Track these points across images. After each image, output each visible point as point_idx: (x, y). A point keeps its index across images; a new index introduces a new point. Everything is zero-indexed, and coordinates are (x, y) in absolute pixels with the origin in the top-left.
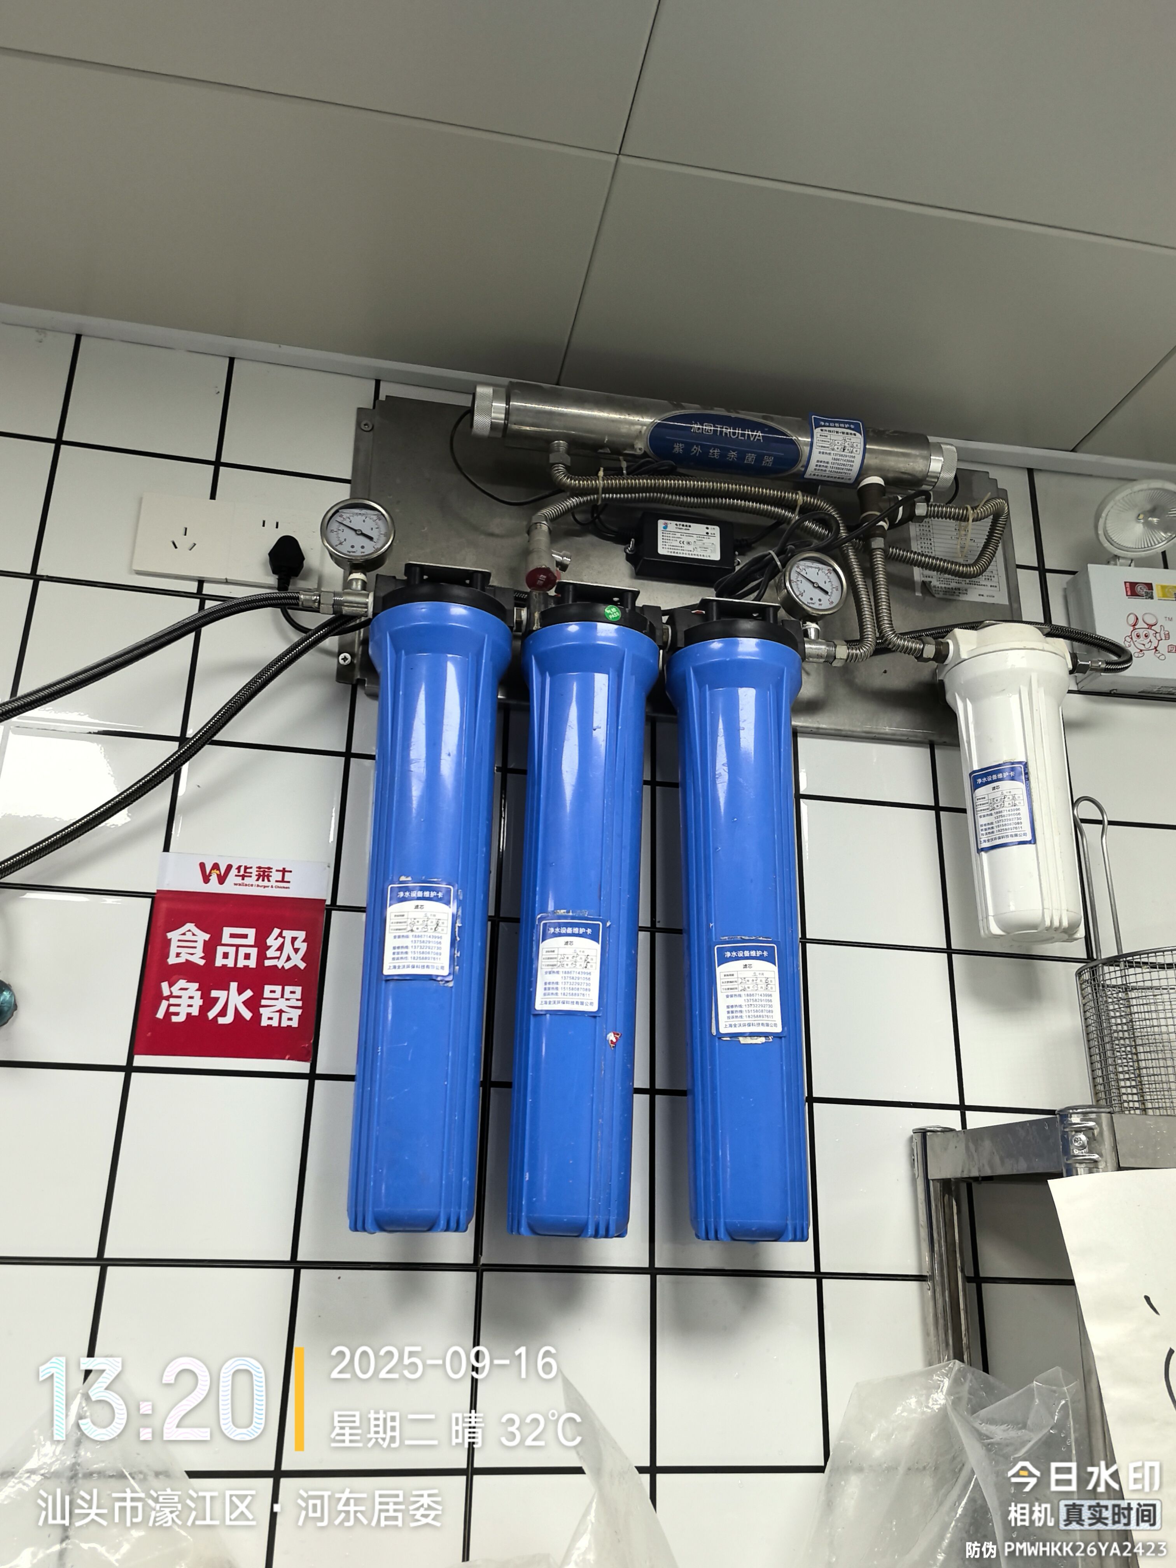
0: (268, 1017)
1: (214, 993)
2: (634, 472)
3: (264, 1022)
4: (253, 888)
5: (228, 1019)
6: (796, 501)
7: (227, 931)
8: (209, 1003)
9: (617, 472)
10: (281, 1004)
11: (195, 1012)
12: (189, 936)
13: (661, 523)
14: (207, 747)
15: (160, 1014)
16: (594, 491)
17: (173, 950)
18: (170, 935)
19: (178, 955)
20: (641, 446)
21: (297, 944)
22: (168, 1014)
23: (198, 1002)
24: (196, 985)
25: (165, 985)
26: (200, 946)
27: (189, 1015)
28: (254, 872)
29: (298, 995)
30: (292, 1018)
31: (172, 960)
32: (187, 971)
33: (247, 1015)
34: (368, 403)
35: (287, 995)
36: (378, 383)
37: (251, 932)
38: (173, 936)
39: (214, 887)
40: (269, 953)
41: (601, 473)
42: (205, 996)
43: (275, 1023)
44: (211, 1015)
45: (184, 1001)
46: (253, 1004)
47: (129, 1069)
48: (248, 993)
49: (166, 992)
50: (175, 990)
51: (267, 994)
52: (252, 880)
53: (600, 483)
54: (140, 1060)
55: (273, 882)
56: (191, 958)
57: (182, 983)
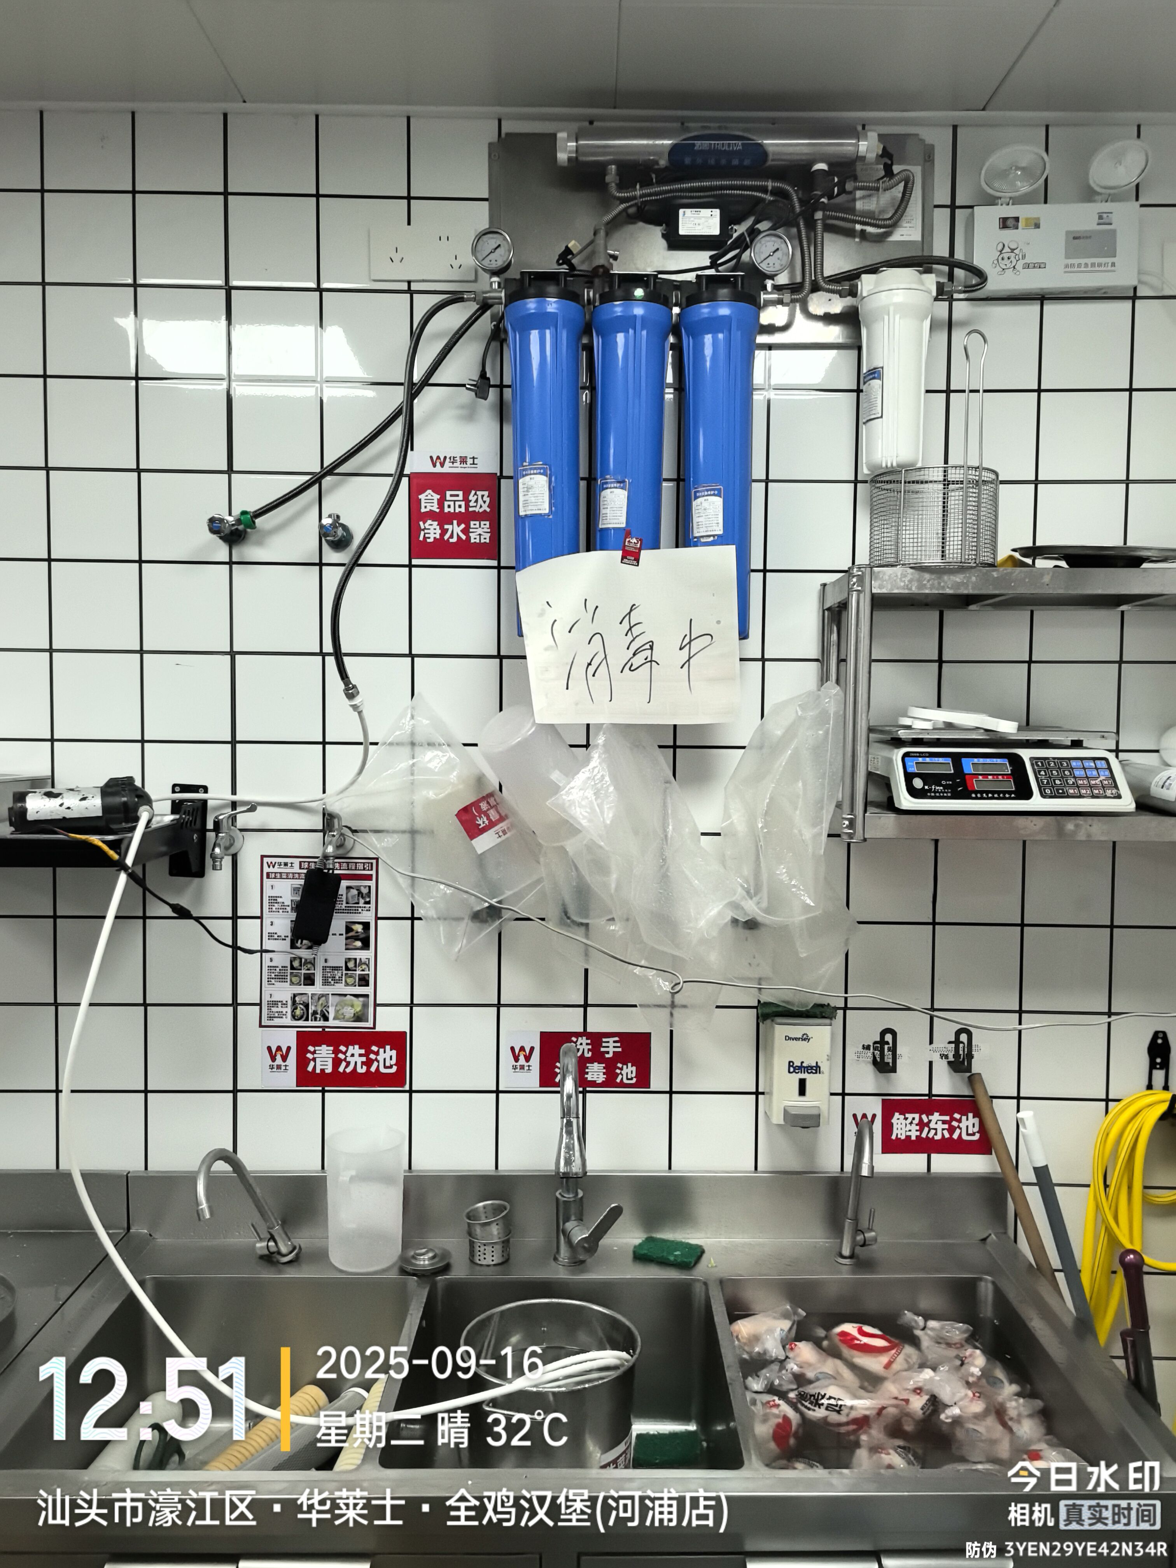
0: (474, 538)
1: (446, 527)
2: (660, 182)
3: (473, 541)
4: (459, 469)
5: (454, 540)
6: (767, 186)
7: (448, 493)
8: (444, 532)
9: (649, 184)
10: (480, 531)
11: (438, 536)
12: (429, 497)
13: (681, 211)
14: (426, 388)
15: (421, 538)
16: (635, 198)
17: (423, 505)
18: (420, 497)
19: (426, 507)
20: (663, 163)
21: (485, 498)
22: (425, 538)
23: (438, 531)
24: (436, 523)
25: (421, 523)
26: (436, 502)
27: (435, 538)
28: (458, 459)
29: (488, 526)
30: (486, 538)
31: (423, 510)
32: (431, 515)
33: (464, 537)
34: (495, 138)
35: (482, 526)
36: (500, 121)
37: (460, 493)
38: (422, 497)
39: (438, 469)
40: (471, 504)
41: (638, 187)
42: (442, 528)
43: (477, 541)
44: (446, 537)
45: (432, 531)
46: (466, 531)
47: (410, 566)
48: (463, 526)
49: (422, 527)
50: (427, 525)
51: (472, 526)
52: (457, 464)
53: (638, 193)
54: (415, 562)
55: (468, 465)
56: (432, 509)
57: (429, 522)
